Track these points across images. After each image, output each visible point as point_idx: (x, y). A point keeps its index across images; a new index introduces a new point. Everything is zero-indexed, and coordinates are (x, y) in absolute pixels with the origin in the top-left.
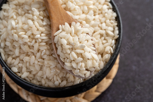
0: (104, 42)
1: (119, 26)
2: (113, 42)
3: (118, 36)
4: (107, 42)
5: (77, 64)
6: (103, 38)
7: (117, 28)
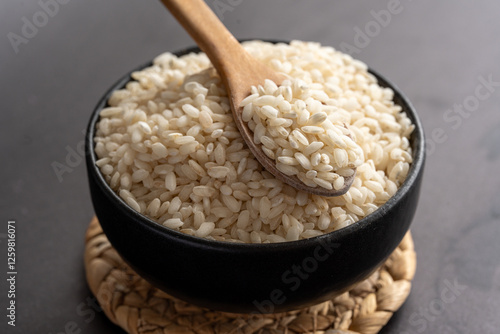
0: (383, 142)
1: (406, 109)
2: (405, 140)
3: (413, 127)
4: (389, 143)
5: (310, 157)
6: (378, 136)
7: (404, 115)
